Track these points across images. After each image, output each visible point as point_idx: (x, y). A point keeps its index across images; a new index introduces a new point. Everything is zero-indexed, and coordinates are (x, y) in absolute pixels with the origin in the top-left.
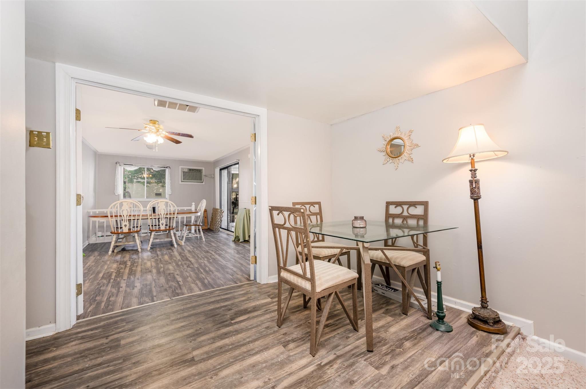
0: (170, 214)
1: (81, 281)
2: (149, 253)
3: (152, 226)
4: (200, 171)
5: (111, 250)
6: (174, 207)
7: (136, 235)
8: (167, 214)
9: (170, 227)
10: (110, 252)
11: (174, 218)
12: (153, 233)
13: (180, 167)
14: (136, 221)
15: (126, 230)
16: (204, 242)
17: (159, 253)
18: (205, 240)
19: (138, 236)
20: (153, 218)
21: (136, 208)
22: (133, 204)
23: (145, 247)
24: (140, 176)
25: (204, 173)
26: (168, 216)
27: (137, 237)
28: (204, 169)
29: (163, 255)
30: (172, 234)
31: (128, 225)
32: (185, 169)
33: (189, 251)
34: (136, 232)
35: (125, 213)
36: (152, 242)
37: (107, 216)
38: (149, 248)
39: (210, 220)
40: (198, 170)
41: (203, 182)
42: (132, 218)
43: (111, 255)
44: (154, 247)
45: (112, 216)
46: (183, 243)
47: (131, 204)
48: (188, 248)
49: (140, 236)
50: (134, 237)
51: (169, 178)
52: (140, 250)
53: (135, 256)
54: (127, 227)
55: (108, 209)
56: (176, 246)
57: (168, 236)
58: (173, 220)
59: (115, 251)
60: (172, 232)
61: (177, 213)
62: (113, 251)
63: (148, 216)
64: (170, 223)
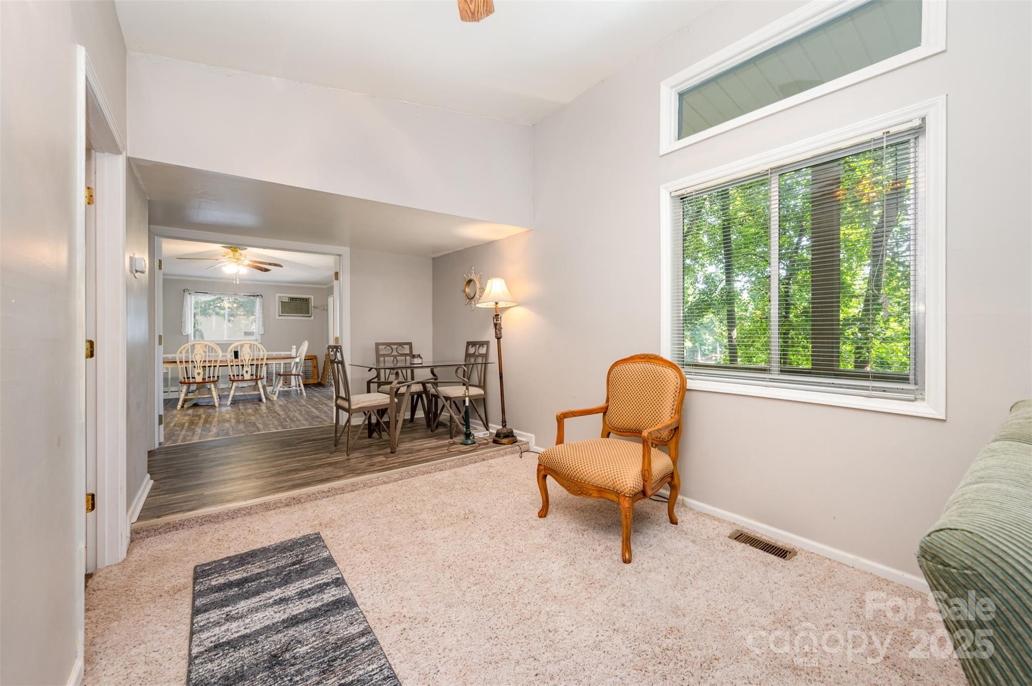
0: (257, 359)
1: (162, 413)
2: (229, 408)
3: (234, 376)
4: (306, 300)
5: (180, 403)
6: (263, 351)
7: (212, 385)
8: (253, 360)
9: (257, 376)
10: (179, 407)
11: (262, 364)
12: (234, 384)
13: (278, 295)
14: (212, 368)
15: (199, 379)
16: (305, 398)
17: (241, 407)
18: (307, 395)
19: (215, 388)
20: (234, 365)
21: (212, 352)
22: (209, 346)
23: (223, 402)
24: (219, 305)
25: (312, 304)
26: (255, 362)
27: (213, 389)
28: (312, 297)
29: (246, 409)
30: (260, 386)
31: (202, 373)
32: (284, 298)
33: (281, 406)
34: (212, 382)
35: (198, 358)
36: (234, 396)
37: (176, 362)
38: (229, 403)
39: (321, 371)
40: (303, 299)
41: (310, 317)
42: (207, 364)
43: (180, 410)
44: (235, 402)
45: (181, 362)
46: (275, 398)
47: (206, 347)
48: (281, 403)
49: (218, 389)
50: (210, 389)
51: (261, 311)
52: (217, 404)
53: (211, 411)
54: (201, 376)
55: (176, 353)
56: (264, 400)
57: (256, 388)
58: (261, 367)
59: (185, 406)
60: (259, 382)
61: (267, 359)
62: (182, 407)
63: (229, 361)
64: (257, 371)
